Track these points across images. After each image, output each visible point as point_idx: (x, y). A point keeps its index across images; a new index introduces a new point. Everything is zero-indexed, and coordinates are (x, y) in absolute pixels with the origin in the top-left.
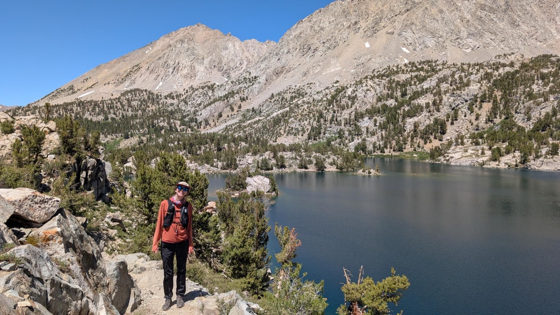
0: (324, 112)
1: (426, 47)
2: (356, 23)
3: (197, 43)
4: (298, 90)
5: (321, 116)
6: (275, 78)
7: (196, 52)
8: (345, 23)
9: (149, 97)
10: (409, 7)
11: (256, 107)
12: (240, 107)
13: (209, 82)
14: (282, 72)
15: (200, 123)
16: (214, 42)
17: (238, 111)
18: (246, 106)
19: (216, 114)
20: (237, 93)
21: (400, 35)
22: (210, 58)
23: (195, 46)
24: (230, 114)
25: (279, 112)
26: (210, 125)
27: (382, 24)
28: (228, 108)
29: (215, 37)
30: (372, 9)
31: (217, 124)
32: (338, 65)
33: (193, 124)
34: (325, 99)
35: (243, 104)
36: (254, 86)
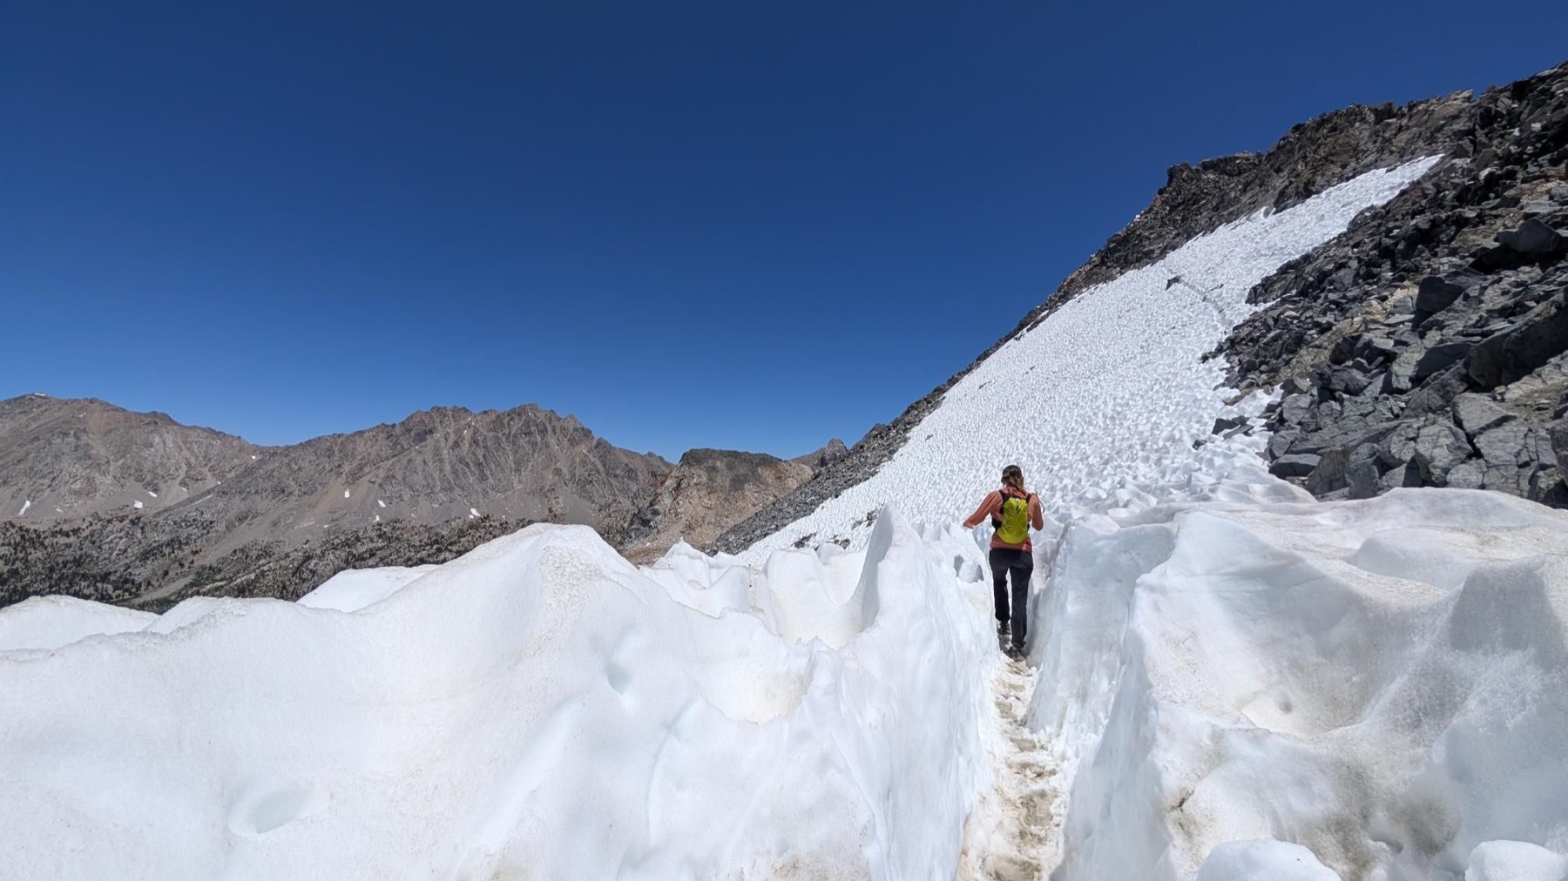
0: (288, 583)
1: (402, 500)
2: (339, 466)
3: (93, 434)
4: (265, 547)
5: (284, 588)
6: (237, 524)
7: (94, 452)
8: (327, 465)
9: (23, 537)
10: (397, 453)
11: (214, 565)
12: (192, 562)
13: (128, 506)
14: (246, 518)
15: (140, 585)
16: (127, 433)
17: (189, 568)
18: (199, 561)
19: (160, 572)
20: (187, 544)
21: (380, 485)
22: (121, 462)
23: (90, 441)
24: (179, 571)
25: (243, 578)
26: (153, 586)
27: (366, 470)
28: (177, 565)
29: (128, 425)
30: (360, 450)
31: (163, 584)
32: (312, 519)
33: (128, 586)
34: (291, 566)
35: (196, 558)
36: (209, 535)
